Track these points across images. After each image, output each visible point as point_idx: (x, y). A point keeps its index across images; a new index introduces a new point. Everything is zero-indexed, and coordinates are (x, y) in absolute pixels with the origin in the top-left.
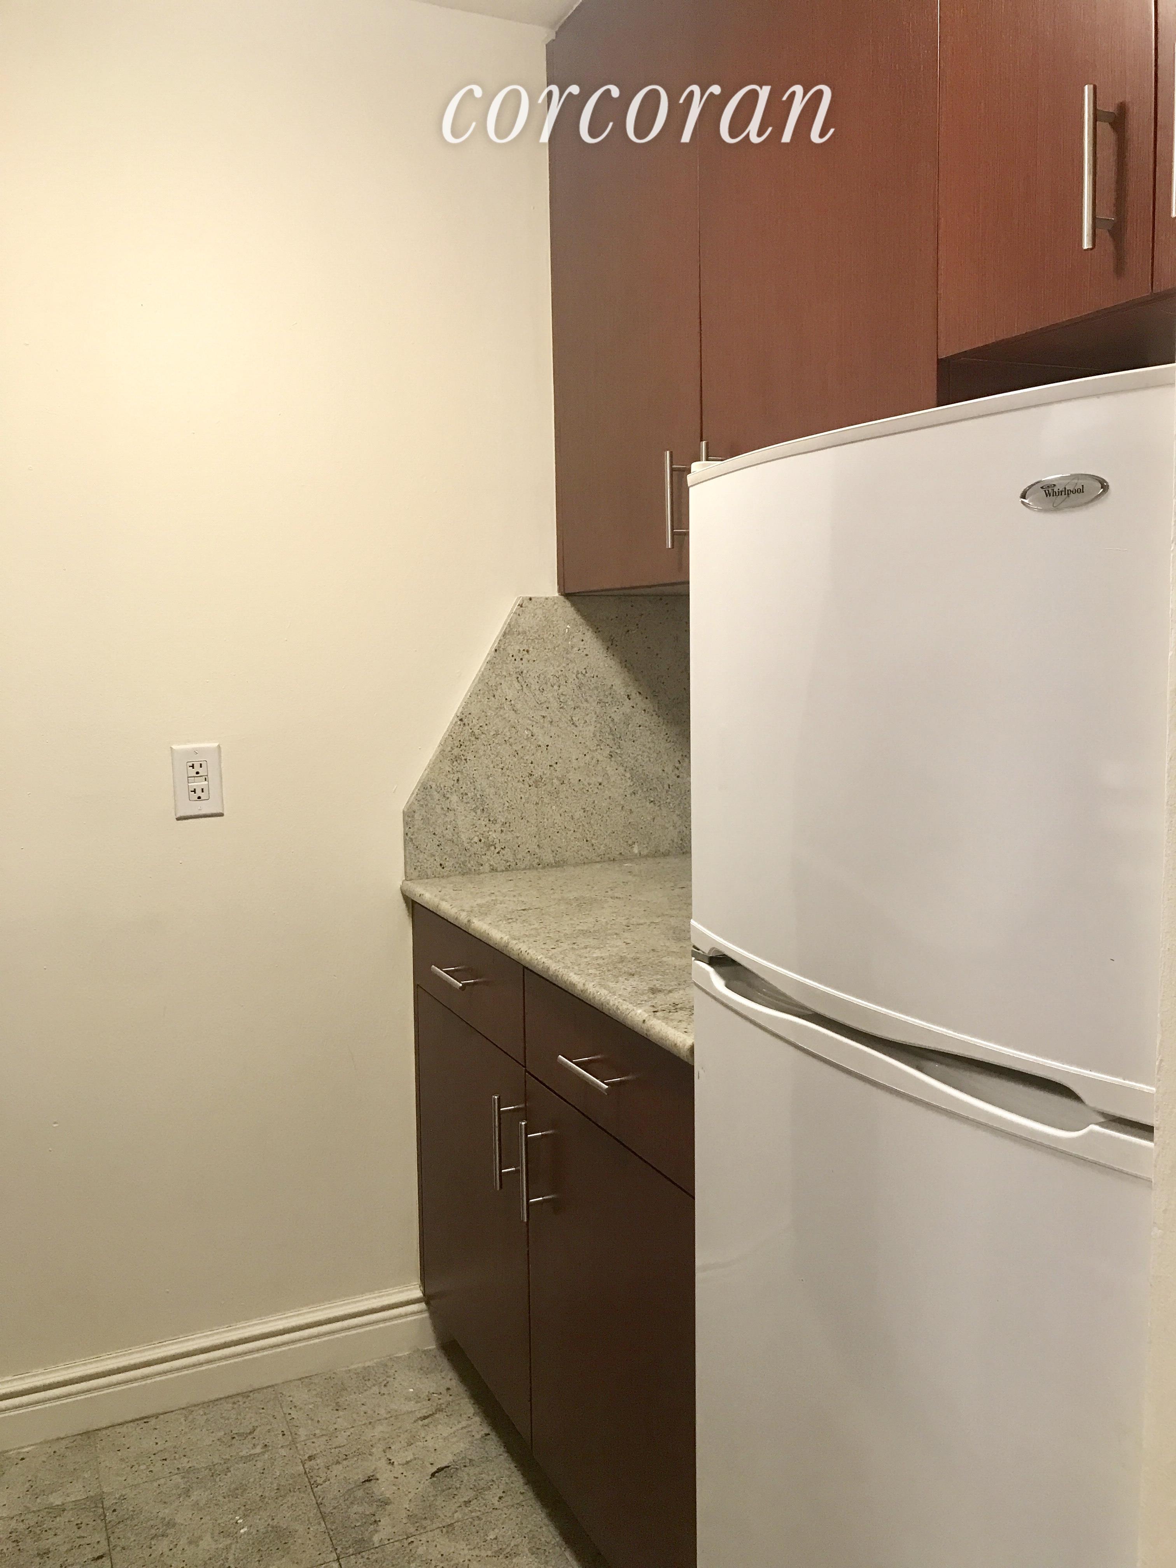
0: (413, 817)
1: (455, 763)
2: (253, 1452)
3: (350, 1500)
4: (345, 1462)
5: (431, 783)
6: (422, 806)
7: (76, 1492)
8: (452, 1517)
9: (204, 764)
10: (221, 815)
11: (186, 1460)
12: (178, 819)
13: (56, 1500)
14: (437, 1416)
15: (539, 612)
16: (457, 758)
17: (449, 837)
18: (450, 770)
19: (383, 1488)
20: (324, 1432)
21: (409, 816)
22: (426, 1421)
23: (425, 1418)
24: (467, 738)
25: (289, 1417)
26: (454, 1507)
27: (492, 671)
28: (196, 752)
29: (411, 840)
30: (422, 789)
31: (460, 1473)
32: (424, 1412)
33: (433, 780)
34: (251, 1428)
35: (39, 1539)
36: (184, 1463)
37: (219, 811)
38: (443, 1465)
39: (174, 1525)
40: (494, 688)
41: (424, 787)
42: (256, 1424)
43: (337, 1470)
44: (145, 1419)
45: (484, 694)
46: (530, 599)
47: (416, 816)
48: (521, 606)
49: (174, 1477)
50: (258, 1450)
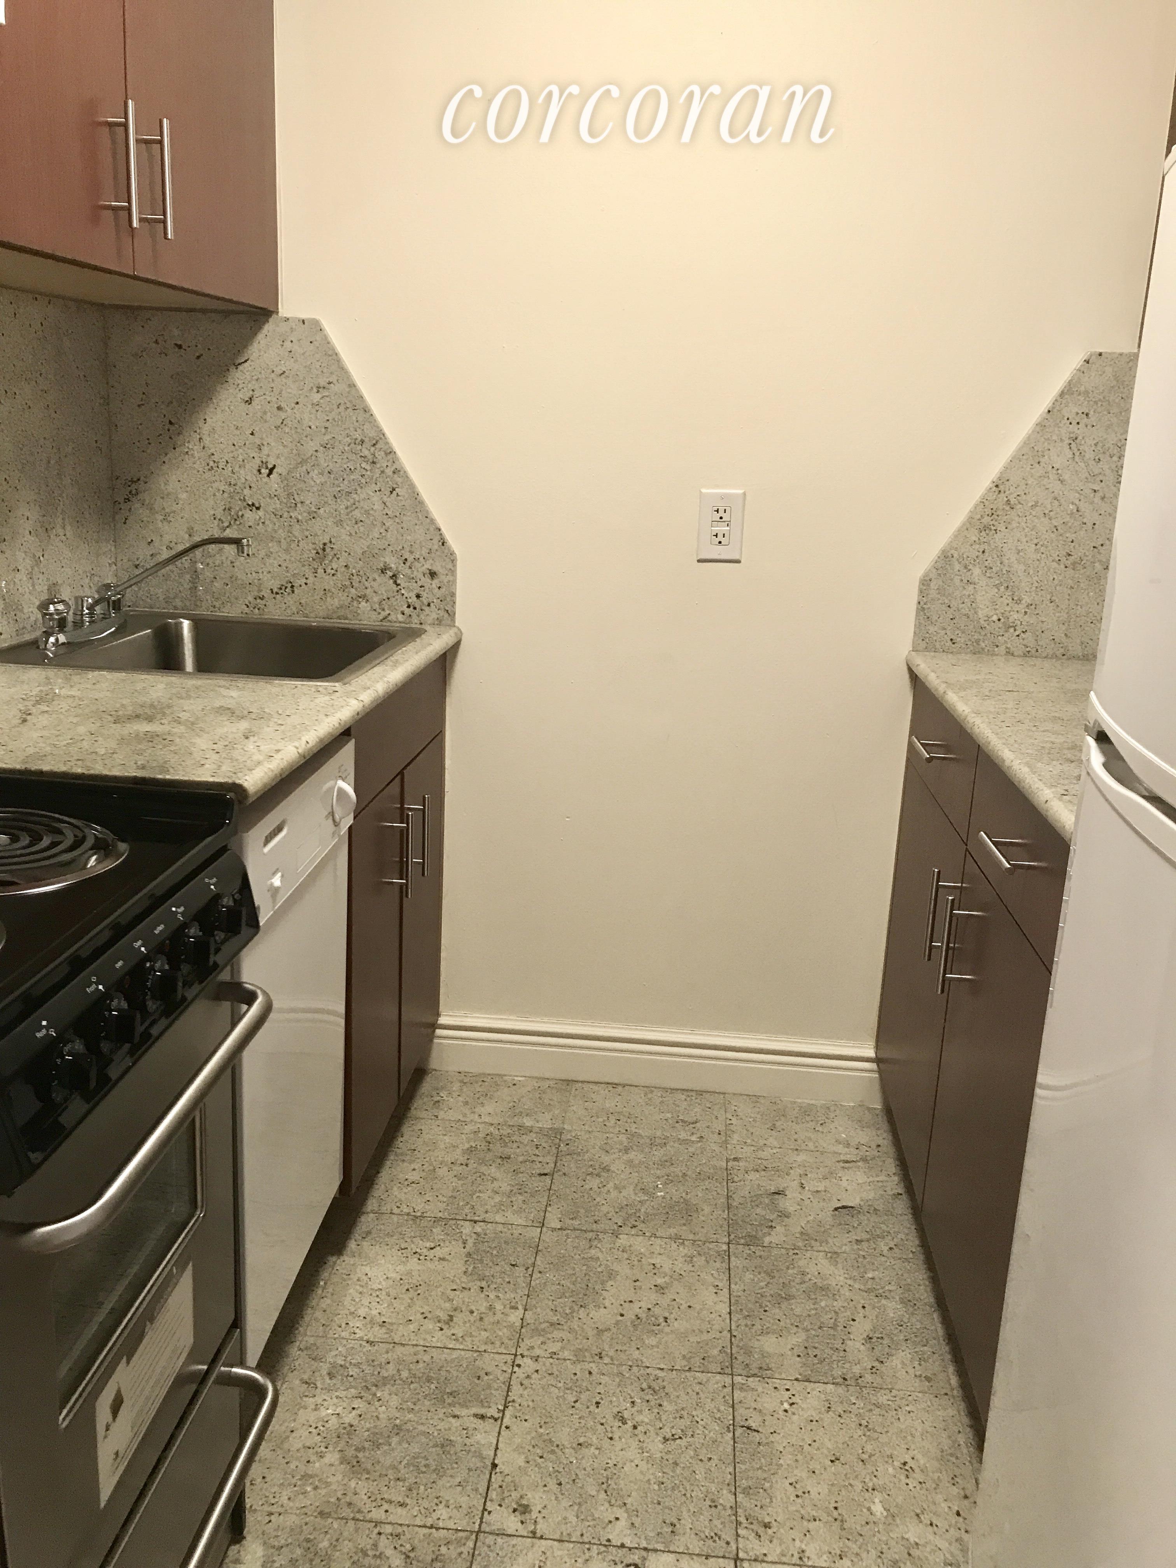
0: (929, 585)
1: (983, 532)
2: (689, 1138)
3: (756, 1203)
4: (763, 1173)
5: (953, 552)
6: (939, 575)
7: (545, 1121)
8: (840, 1248)
9: (728, 509)
10: (738, 562)
11: (635, 1126)
12: (699, 561)
13: (528, 1122)
14: (859, 1164)
15: (1109, 370)
16: (986, 528)
17: (966, 611)
18: (977, 539)
19: (788, 1204)
20: (753, 1143)
21: (925, 582)
22: (847, 1165)
23: (847, 1162)
24: (1001, 508)
25: (729, 1122)
26: (845, 1241)
27: (1041, 434)
28: (723, 497)
29: (923, 609)
30: (942, 557)
31: (861, 1217)
32: (848, 1158)
33: (956, 549)
34: (695, 1119)
35: (506, 1146)
36: (633, 1128)
37: (737, 557)
38: (850, 1204)
39: (608, 1171)
40: (1040, 453)
41: (946, 556)
42: (699, 1118)
43: (753, 1176)
44: (615, 1085)
45: (1027, 459)
46: (1100, 354)
47: (932, 584)
48: (1088, 362)
49: (621, 1136)
50: (694, 1138)
